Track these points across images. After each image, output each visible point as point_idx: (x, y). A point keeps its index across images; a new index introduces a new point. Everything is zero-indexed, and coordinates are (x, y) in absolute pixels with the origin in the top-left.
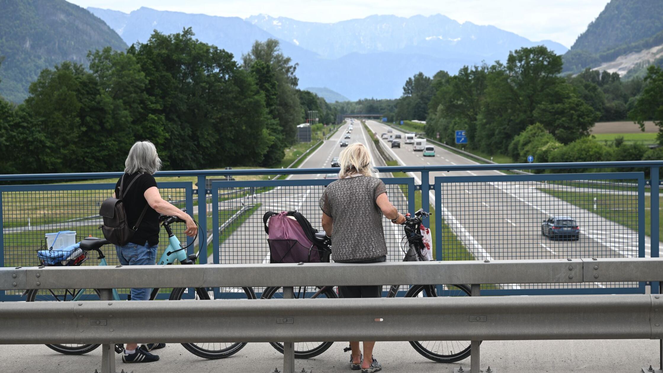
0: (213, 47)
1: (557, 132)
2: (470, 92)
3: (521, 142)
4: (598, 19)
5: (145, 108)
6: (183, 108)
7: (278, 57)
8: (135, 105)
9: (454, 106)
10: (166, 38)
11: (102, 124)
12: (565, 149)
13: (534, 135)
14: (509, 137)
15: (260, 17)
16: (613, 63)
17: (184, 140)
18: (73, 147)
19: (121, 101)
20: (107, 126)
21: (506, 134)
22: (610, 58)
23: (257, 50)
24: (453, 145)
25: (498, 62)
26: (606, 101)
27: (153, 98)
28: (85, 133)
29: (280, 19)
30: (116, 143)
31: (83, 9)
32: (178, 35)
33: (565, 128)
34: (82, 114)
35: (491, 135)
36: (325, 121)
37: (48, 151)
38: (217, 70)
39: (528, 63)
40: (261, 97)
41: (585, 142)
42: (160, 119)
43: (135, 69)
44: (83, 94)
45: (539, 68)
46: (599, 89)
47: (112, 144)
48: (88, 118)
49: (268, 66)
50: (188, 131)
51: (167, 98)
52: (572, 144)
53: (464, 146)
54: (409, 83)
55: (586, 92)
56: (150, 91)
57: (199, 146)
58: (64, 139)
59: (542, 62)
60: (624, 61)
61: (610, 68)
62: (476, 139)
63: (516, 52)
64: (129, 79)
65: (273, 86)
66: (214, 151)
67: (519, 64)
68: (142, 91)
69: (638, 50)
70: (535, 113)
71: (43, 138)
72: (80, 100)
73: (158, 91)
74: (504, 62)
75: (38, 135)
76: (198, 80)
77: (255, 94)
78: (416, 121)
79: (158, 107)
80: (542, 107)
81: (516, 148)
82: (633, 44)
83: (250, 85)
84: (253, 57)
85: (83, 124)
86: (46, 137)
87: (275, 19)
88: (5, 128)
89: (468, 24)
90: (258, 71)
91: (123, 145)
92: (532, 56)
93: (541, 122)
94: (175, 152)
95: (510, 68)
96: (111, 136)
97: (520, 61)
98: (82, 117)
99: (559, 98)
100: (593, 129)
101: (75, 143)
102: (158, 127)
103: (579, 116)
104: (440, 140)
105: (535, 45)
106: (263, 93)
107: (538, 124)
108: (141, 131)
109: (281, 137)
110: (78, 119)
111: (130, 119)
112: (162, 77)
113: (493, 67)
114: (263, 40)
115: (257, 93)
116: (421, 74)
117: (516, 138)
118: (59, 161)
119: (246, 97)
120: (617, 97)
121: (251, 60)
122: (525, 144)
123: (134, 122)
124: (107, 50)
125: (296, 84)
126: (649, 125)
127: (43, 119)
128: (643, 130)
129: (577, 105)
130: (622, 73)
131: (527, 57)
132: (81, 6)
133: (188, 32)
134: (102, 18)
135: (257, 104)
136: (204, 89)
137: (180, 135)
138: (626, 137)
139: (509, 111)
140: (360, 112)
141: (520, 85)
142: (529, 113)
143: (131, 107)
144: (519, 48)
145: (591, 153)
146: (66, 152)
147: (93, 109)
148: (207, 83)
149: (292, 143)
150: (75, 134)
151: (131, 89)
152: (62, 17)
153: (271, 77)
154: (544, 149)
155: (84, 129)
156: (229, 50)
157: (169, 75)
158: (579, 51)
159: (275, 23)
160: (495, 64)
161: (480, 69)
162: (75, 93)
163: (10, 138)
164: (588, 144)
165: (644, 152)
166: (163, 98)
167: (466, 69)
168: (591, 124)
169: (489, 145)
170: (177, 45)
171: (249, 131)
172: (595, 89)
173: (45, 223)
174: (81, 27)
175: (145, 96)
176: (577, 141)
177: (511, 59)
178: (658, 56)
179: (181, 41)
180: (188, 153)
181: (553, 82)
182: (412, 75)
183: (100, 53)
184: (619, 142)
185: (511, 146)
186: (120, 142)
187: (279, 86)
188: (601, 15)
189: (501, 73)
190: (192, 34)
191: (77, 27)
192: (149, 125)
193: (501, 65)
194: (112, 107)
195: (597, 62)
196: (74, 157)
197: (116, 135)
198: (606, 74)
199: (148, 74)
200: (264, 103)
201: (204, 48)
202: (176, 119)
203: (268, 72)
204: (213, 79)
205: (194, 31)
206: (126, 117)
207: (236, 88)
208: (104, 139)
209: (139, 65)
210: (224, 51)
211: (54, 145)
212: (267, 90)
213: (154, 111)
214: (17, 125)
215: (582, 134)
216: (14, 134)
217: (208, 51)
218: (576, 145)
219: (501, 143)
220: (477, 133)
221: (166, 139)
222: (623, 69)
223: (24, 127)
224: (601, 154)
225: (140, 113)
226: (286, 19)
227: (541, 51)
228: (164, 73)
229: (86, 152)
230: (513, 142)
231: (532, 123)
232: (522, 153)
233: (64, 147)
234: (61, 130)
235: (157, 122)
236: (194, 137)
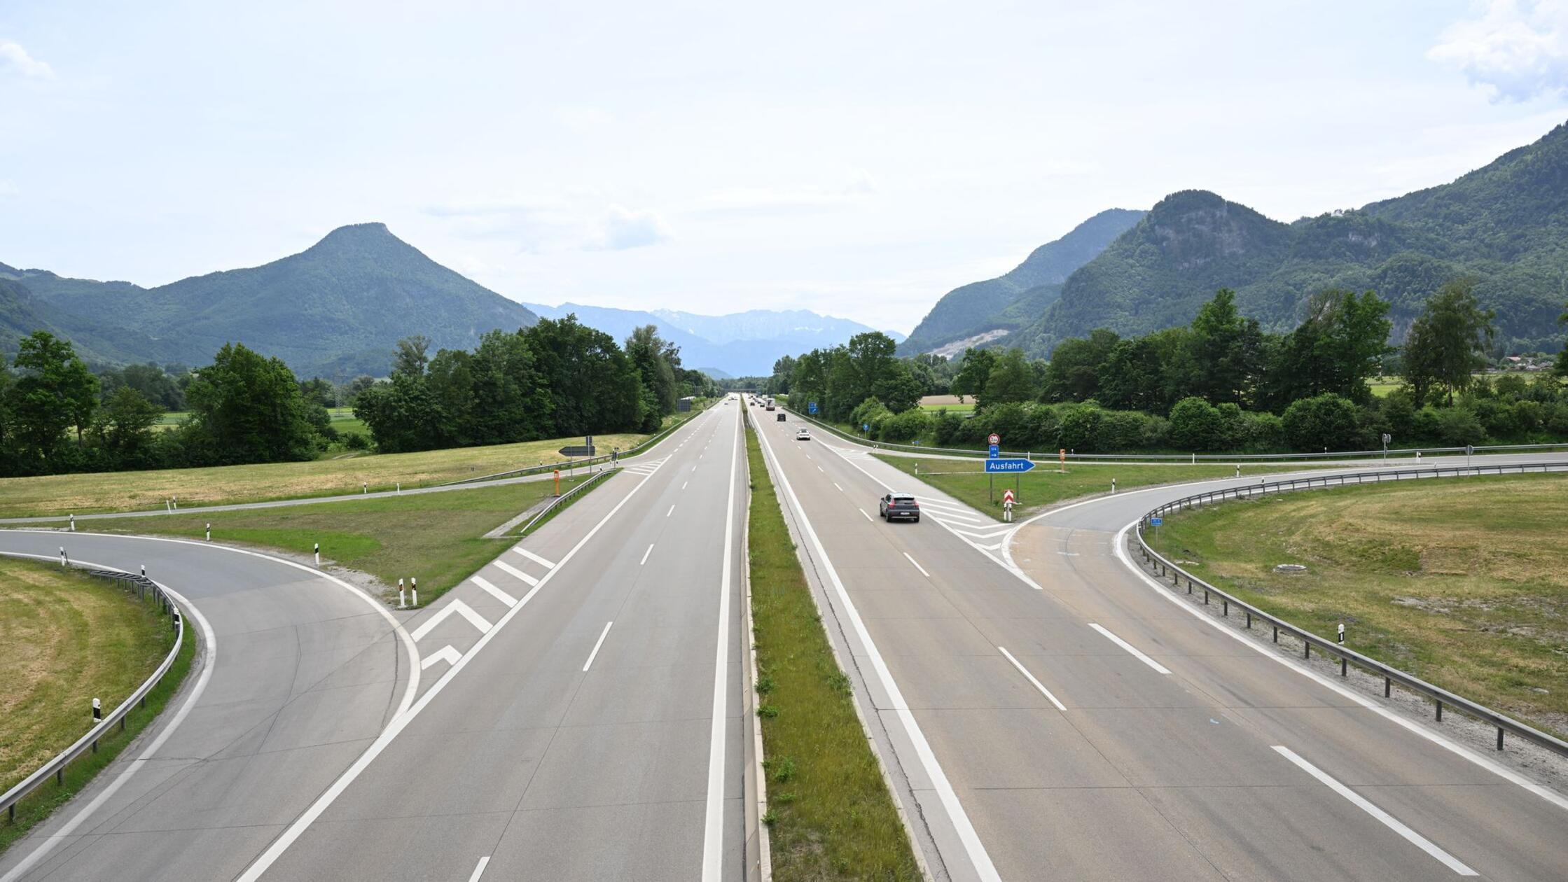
0: (594, 330)
1: (891, 404)
2: (820, 371)
3: (860, 413)
4: (930, 314)
5: (534, 383)
6: (568, 383)
7: (655, 340)
8: (524, 381)
9: (807, 382)
10: (550, 323)
11: (494, 397)
12: (895, 418)
13: (870, 407)
14: (851, 408)
15: (662, 311)
16: (942, 349)
17: (568, 411)
18: (468, 417)
19: (511, 376)
20: (499, 398)
21: (849, 405)
22: (940, 345)
23: (637, 335)
24: (808, 415)
25: (842, 345)
26: (935, 379)
27: (540, 374)
28: (479, 405)
29: (678, 313)
30: (507, 413)
31: (518, 304)
32: (563, 320)
33: (898, 401)
34: (475, 388)
35: (837, 406)
36: (710, 395)
37: (444, 420)
38: (599, 351)
39: (866, 346)
40: (638, 374)
41: (911, 413)
42: (546, 392)
43: (523, 349)
44: (476, 371)
45: (877, 350)
46: (930, 369)
47: (504, 415)
48: (481, 392)
49: (646, 348)
50: (572, 403)
51: (553, 374)
52: (901, 415)
53: (816, 416)
54: (778, 363)
55: (919, 372)
56: (538, 369)
57: (582, 416)
58: (459, 410)
59: (879, 345)
60: (951, 347)
61: (940, 352)
62: (825, 410)
63: (857, 337)
64: (518, 358)
65: (651, 364)
66: (596, 420)
67: (859, 347)
68: (530, 368)
69: (961, 338)
70: (873, 389)
71: (439, 409)
72: (474, 376)
73: (545, 367)
74: (847, 345)
75: (435, 407)
76: (581, 357)
77: (633, 371)
78: (783, 395)
79: (545, 382)
80: (878, 383)
81: (855, 417)
82: (958, 334)
83: (627, 363)
84: (634, 341)
85: (477, 396)
86: (443, 408)
87: (673, 313)
88: (405, 400)
89: (828, 318)
90: (637, 352)
91: (513, 415)
92: (870, 340)
93: (877, 396)
94: (560, 421)
95: (852, 351)
96: (502, 407)
97: (860, 345)
98: (476, 391)
99: (892, 375)
100: (921, 401)
101: (469, 413)
102: (544, 399)
103: (909, 390)
104: (798, 411)
105: (873, 331)
106: (639, 371)
107: (874, 397)
108: (530, 403)
109: (657, 407)
110: (472, 392)
111: (519, 392)
112: (549, 356)
113: (838, 350)
114: (643, 326)
115: (634, 370)
116: (788, 357)
117: (856, 409)
118: (454, 429)
119: (624, 374)
120: (945, 376)
121: (632, 343)
122: (863, 414)
123: (523, 395)
124: (497, 333)
125: (679, 364)
126: (967, 398)
127: (441, 392)
128: (962, 402)
129: (908, 381)
130: (949, 357)
131: (866, 340)
132: (517, 301)
133: (571, 317)
134: (534, 312)
135: (634, 380)
136: (587, 367)
137: (565, 406)
138: (949, 408)
139: (852, 386)
140: (741, 387)
141: (861, 365)
142: (867, 387)
143: (520, 382)
144: (859, 334)
145: (917, 422)
146: (460, 421)
147: (486, 384)
148: (589, 361)
149: (669, 413)
150: (469, 405)
151: (521, 366)
152: (501, 310)
153: (649, 357)
154: (878, 419)
155: (477, 401)
156: (609, 334)
157: (555, 354)
158: (915, 338)
159: (674, 315)
160: (839, 346)
161: (828, 351)
162: (468, 369)
163: (410, 409)
164: (915, 414)
165: (961, 422)
166: (550, 374)
167: (816, 351)
168: (920, 397)
169: (835, 415)
170: (561, 328)
171: (627, 403)
172: (926, 369)
173: (421, 487)
174: (515, 318)
175: (533, 371)
176: (906, 412)
177: (853, 343)
178: (977, 344)
179: (566, 325)
180: (571, 422)
181: (888, 362)
182: (780, 357)
183: (491, 336)
184: (943, 412)
185: (852, 415)
186: (511, 413)
187: (656, 364)
188: (932, 311)
189: (844, 355)
190: (575, 319)
191: (513, 319)
192: (536, 398)
193: (844, 348)
194: (503, 382)
195: (930, 348)
196: (468, 425)
197: (507, 406)
198: (936, 357)
199: (535, 352)
200: (640, 379)
201: (588, 332)
202: (561, 392)
203: (646, 352)
204: (594, 358)
205: (576, 316)
206: (515, 390)
207: (615, 366)
208: (495, 410)
209: (527, 345)
210: (604, 334)
211: (450, 416)
212: (644, 368)
213: (542, 386)
214: (416, 398)
215: (912, 405)
216: (413, 405)
217: (590, 334)
218: (905, 415)
219: (845, 413)
220: (826, 405)
221: (553, 410)
222: (950, 354)
223: (422, 400)
224: (925, 424)
225: (529, 387)
226: (683, 313)
227: (878, 336)
228: (551, 353)
229: (479, 422)
230: (854, 412)
231: (870, 396)
232: (860, 422)
233: (459, 417)
234: (456, 402)
235: (544, 395)
236: (577, 408)
